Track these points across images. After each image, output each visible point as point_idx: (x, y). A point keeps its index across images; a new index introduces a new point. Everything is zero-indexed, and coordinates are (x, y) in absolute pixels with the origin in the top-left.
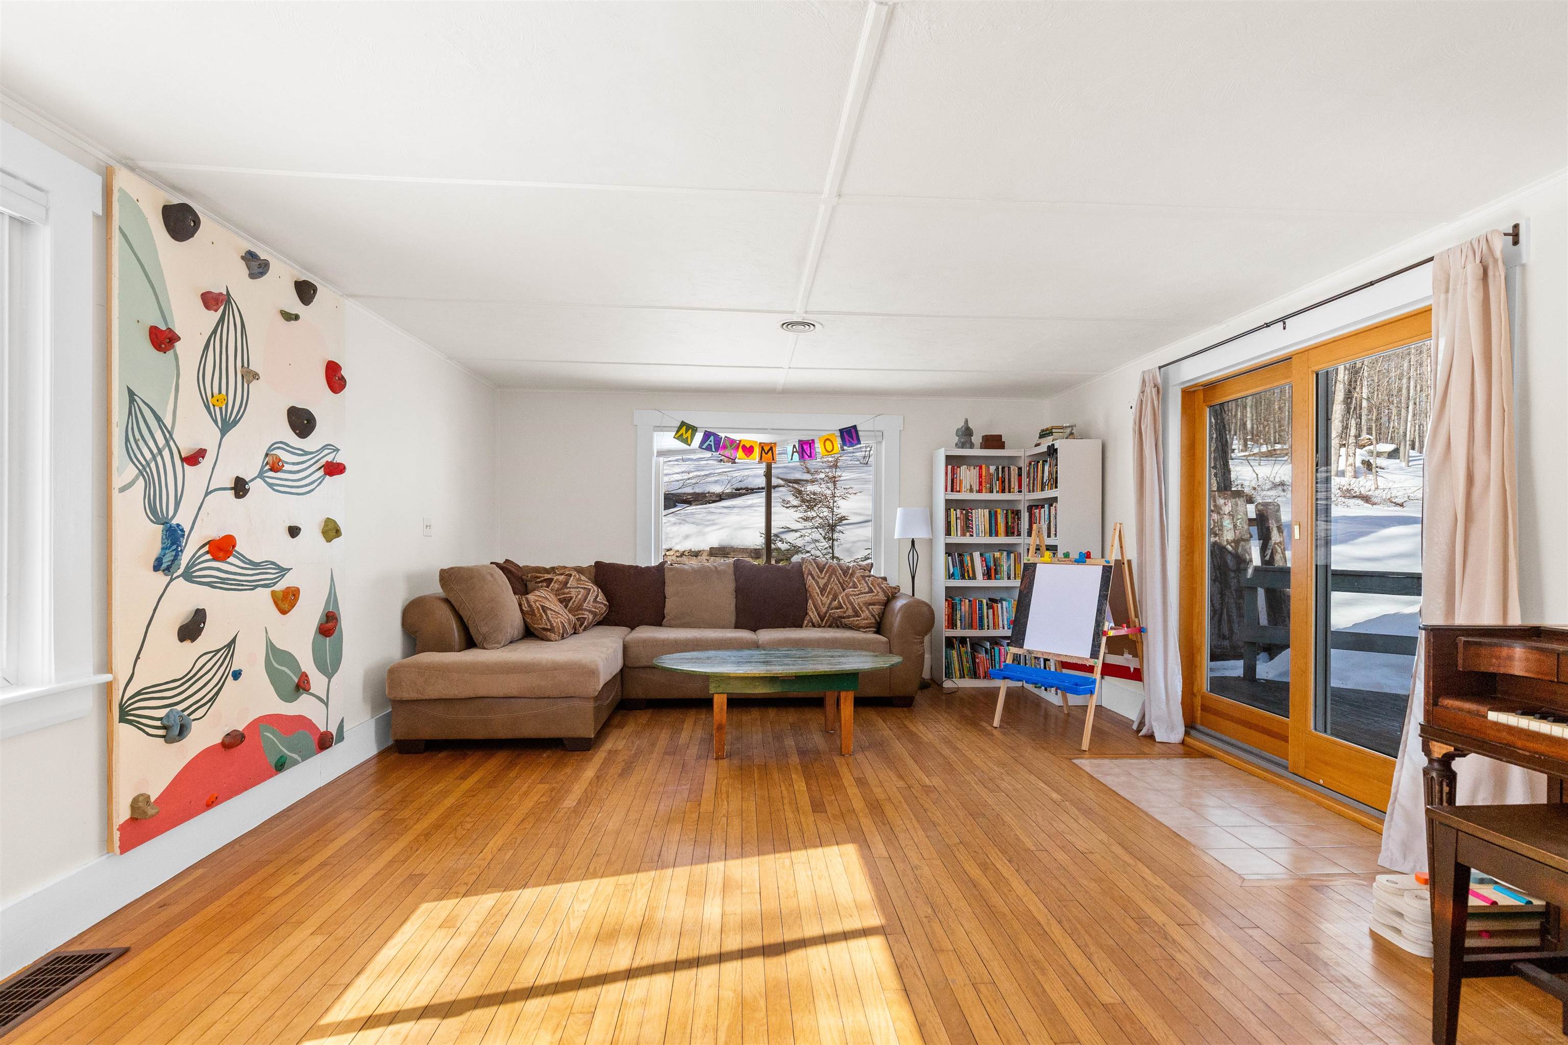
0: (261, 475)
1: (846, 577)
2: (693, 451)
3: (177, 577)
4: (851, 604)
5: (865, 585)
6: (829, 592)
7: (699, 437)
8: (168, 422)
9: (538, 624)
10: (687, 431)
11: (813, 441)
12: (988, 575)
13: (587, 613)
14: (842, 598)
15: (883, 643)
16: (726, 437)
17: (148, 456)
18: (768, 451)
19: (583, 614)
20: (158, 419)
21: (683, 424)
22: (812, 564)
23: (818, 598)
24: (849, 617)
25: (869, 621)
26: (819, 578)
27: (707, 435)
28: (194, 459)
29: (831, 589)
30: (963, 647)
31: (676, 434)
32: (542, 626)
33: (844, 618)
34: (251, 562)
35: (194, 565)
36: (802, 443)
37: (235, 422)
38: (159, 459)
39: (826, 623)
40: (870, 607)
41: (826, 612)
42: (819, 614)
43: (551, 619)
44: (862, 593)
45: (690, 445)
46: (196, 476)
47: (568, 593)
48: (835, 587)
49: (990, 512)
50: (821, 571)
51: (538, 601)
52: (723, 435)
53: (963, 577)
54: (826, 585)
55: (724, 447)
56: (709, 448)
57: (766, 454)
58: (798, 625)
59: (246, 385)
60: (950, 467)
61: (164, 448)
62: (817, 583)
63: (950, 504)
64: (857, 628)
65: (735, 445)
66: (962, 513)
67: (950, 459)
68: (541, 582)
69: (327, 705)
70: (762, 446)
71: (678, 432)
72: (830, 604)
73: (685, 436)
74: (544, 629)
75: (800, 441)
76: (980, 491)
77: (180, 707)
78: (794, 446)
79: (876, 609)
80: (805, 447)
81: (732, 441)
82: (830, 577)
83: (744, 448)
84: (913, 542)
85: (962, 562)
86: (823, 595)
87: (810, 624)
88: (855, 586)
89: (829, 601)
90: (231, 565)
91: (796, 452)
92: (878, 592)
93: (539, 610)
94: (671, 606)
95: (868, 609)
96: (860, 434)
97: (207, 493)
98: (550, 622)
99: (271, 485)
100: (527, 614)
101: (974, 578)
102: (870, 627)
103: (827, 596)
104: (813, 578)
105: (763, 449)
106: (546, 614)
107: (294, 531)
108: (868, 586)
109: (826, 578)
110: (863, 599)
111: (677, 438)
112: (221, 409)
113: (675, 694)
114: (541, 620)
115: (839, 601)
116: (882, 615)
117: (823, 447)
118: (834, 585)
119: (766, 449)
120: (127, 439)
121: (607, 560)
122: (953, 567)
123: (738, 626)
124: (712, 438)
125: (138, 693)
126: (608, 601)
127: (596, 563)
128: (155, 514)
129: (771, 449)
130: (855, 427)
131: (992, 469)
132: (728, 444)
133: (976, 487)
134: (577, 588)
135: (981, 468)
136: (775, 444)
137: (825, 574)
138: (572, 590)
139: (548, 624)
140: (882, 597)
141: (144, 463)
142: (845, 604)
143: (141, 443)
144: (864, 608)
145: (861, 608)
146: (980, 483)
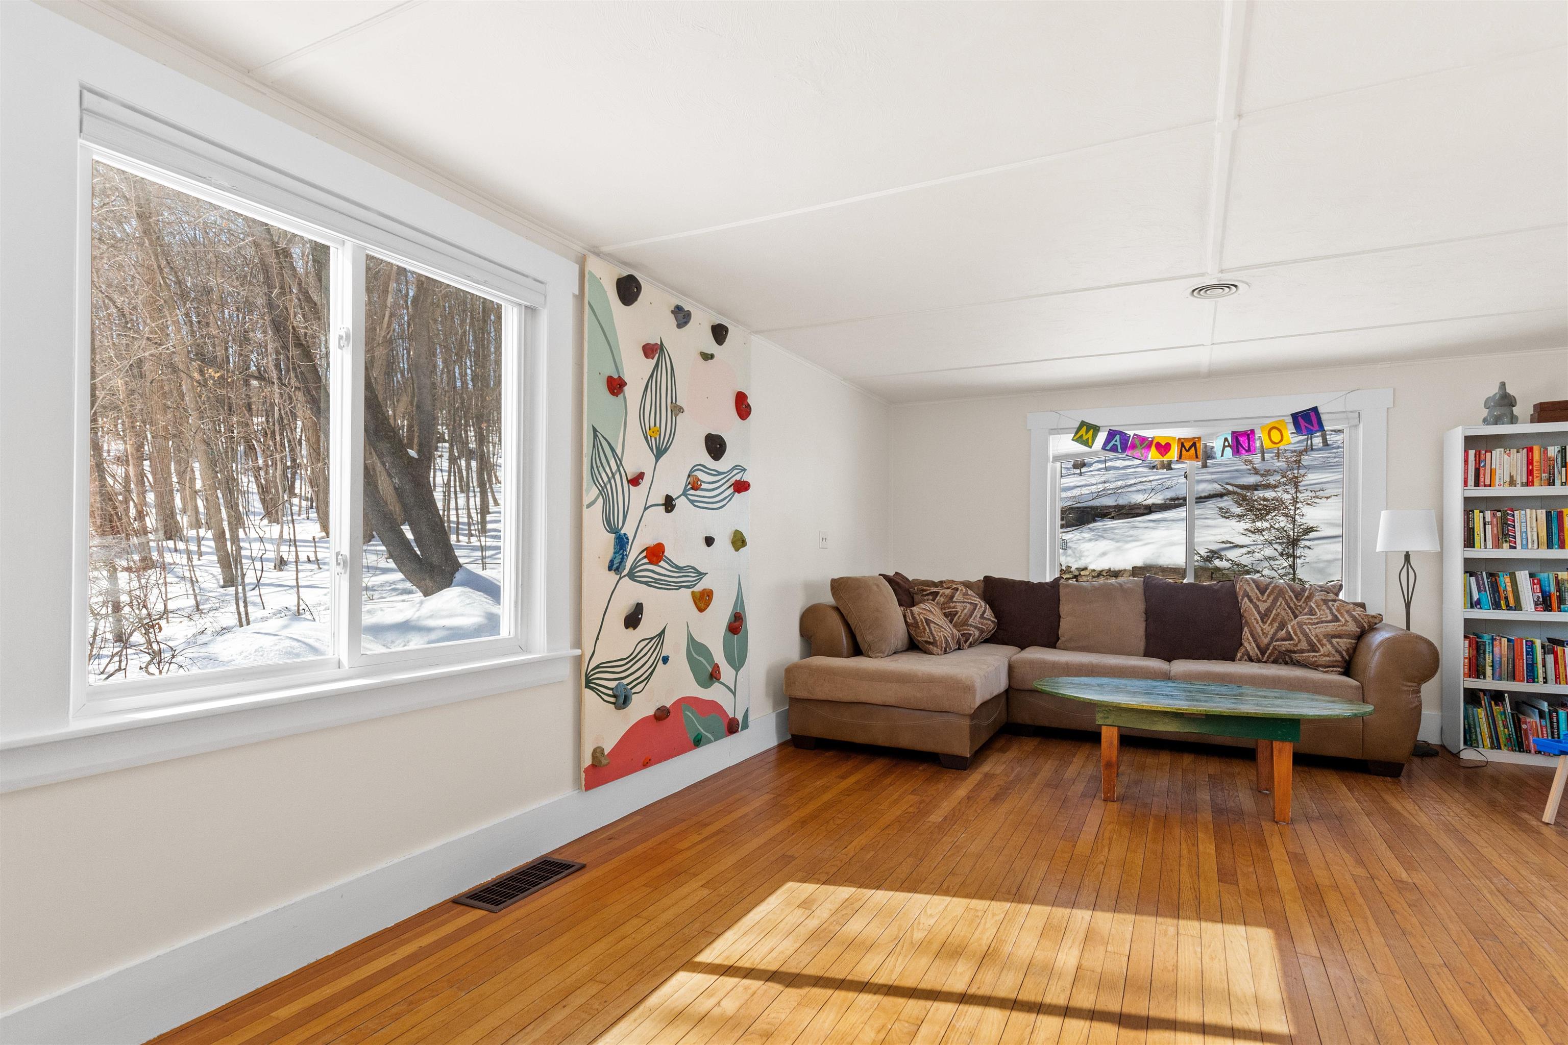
0: (684, 494)
1: (1299, 600)
2: (1095, 453)
3: (624, 576)
4: (1306, 635)
5: (1328, 611)
6: (1274, 620)
7: (1102, 437)
8: (619, 452)
9: (921, 637)
10: (1087, 432)
11: (1253, 431)
12: (1545, 603)
13: (973, 629)
14: (1293, 627)
15: (1351, 687)
16: (1135, 435)
17: (606, 479)
18: (1190, 448)
19: (969, 630)
20: (613, 450)
21: (1083, 424)
22: (1249, 584)
23: (1257, 626)
24: (1302, 651)
25: (1331, 659)
26: (1259, 600)
27: (1112, 434)
28: (635, 481)
29: (1278, 615)
30: (1496, 704)
31: (1075, 436)
32: (926, 639)
33: (1295, 652)
34: (677, 567)
35: (636, 567)
36: (1236, 435)
37: (666, 449)
38: (612, 481)
39: (1268, 658)
40: (1334, 641)
41: (1269, 644)
42: (1258, 646)
43: (934, 632)
44: (1322, 622)
45: (1091, 447)
46: (637, 495)
47: (954, 607)
48: (1283, 613)
49: (1548, 514)
50: (1263, 593)
51: (922, 613)
52: (1131, 433)
53: (1497, 606)
54: (1269, 610)
55: (1133, 447)
56: (1114, 449)
57: (1187, 451)
58: (1230, 657)
59: (674, 418)
60: (1472, 453)
61: (616, 472)
62: (1257, 607)
63: (1470, 505)
64: (1315, 666)
65: (1146, 443)
66: (1494, 515)
67: (1470, 442)
68: (928, 595)
69: (734, 694)
70: (1182, 443)
71: (1077, 433)
72: (1275, 634)
73: (1085, 438)
74: (927, 642)
75: (1233, 433)
76: (1529, 483)
77: (625, 681)
78: (1226, 439)
79: (1344, 643)
80: (1241, 439)
81: (1143, 439)
82: (1275, 600)
83: (1158, 446)
84: (1407, 556)
85: (1495, 587)
86: (1264, 623)
87: (1246, 657)
88: (1312, 612)
89: (1273, 631)
90: (662, 568)
91: (1229, 446)
92: (1346, 621)
93: (923, 623)
94: (1066, 626)
95: (1331, 643)
96: (1323, 417)
97: (646, 509)
98: (933, 635)
99: (692, 502)
100: (911, 625)
101: (1518, 607)
102: (1334, 667)
103: (1271, 624)
104: (1251, 601)
105: (1183, 445)
106: (930, 628)
107: (709, 541)
108: (1332, 613)
109: (1270, 601)
110: (1323, 630)
111: (1077, 441)
112: (656, 439)
113: (1065, 724)
114: (924, 633)
115: (1287, 630)
116: (1353, 651)
117: (1267, 437)
118: (1281, 610)
119: (1187, 445)
120: (592, 467)
121: (996, 575)
122: (1479, 591)
123: (1147, 654)
124: (1118, 437)
125: (597, 667)
126: (996, 617)
127: (986, 577)
128: (610, 525)
129: (1194, 445)
130: (1315, 409)
131: (1553, 451)
132: (1137, 442)
133: (1521, 477)
134: (964, 602)
135: (1530, 450)
136: (1199, 438)
137: (1269, 596)
138: (958, 604)
139: (931, 638)
140: (1352, 627)
141: (603, 485)
142: (1296, 634)
143: (601, 469)
144: (1325, 641)
145: (1319, 641)
146: (1530, 473)
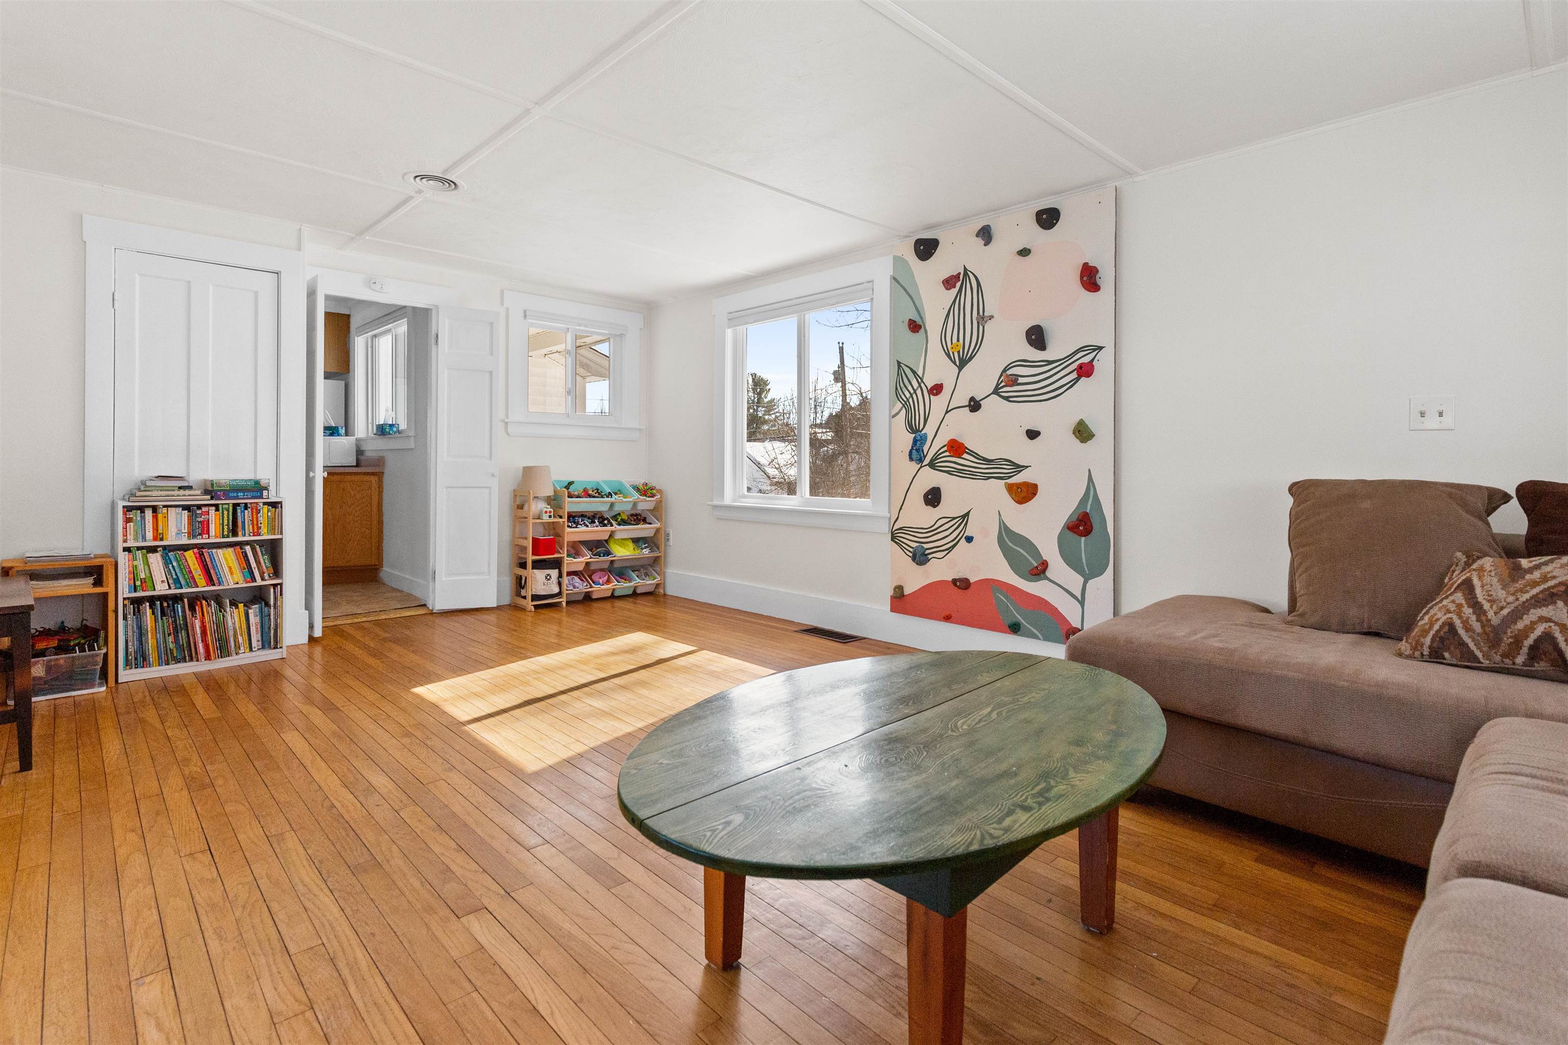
0: (993, 393)
3: (925, 466)
8: (920, 373)
17: (908, 395)
20: (914, 372)
28: (937, 389)
34: (984, 459)
35: (936, 459)
37: (970, 360)
38: (914, 396)
46: (938, 403)
59: (981, 327)
61: (917, 389)
69: (1081, 603)
90: (966, 460)
97: (947, 412)
99: (1004, 398)
107: (1031, 434)
112: (959, 354)
120: (897, 389)
125: (901, 529)
128: (913, 429)
141: (905, 400)
143: (904, 389)
